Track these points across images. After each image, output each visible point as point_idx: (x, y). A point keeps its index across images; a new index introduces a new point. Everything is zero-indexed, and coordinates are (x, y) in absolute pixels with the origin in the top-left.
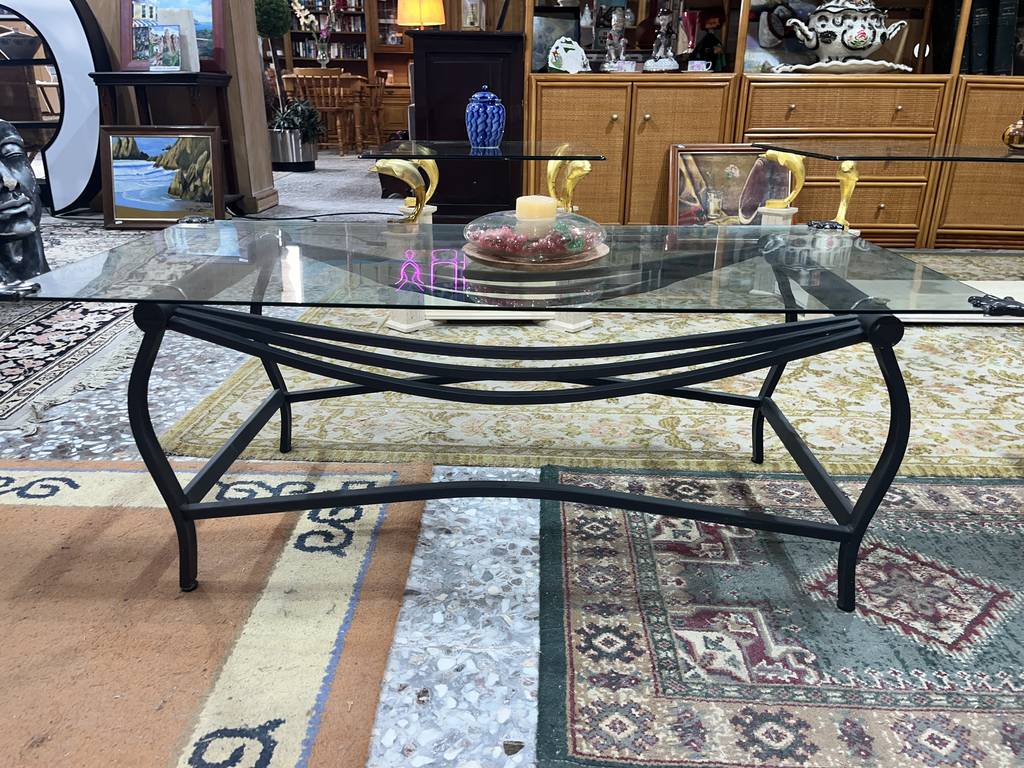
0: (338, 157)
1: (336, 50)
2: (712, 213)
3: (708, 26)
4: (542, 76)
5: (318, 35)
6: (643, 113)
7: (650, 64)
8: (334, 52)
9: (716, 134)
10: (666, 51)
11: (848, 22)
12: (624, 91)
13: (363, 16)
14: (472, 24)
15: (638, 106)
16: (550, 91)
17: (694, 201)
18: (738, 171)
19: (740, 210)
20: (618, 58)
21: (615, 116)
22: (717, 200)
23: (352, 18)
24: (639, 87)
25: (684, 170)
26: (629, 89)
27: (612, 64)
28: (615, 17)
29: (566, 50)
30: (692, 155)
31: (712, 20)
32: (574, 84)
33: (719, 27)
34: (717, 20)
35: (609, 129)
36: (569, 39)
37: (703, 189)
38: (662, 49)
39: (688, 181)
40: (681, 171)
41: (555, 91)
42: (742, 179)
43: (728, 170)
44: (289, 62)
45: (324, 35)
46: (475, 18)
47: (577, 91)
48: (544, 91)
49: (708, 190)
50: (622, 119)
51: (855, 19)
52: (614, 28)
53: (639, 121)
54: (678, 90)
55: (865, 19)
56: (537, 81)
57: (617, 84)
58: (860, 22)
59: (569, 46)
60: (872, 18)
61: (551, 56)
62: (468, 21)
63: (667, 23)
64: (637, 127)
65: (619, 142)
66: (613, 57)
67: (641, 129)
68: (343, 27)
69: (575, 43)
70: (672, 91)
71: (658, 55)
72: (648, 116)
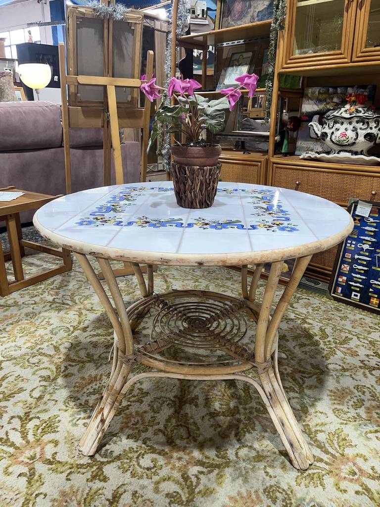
11: (338, 126)
51: (342, 124)
55: (350, 123)
58: (345, 126)
60: (357, 122)
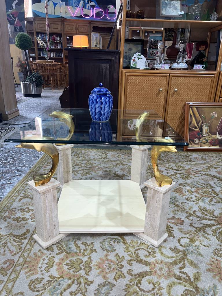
0: (51, 90)
1: (53, 54)
2: (204, 133)
3: (200, 49)
4: (128, 70)
5: (46, 49)
6: (174, 88)
7: (175, 66)
8: (52, 55)
9: (207, 98)
10: (182, 60)
12: (165, 78)
13: (62, 43)
14: (96, 46)
15: (172, 85)
16: (132, 77)
17: (196, 128)
18: (217, 115)
19: (217, 132)
20: (161, 62)
21: (161, 89)
22: (206, 128)
23: (58, 44)
24: (172, 76)
25: (192, 114)
26: (168, 77)
27: (158, 65)
28: (160, 45)
29: (139, 58)
30: (196, 107)
31: (202, 47)
32: (142, 74)
33: (205, 50)
34: (204, 47)
35: (158, 95)
36: (140, 54)
37: (200, 123)
38: (181, 59)
39: (194, 119)
40: (190, 114)
41: (134, 77)
42: (218, 118)
43: (212, 114)
44: (37, 58)
45: (48, 49)
46: (97, 44)
47: (144, 77)
48: (129, 78)
49: (203, 123)
50: (164, 91)
52: (159, 49)
53: (172, 91)
54: (191, 78)
56: (126, 73)
57: (162, 75)
59: (140, 57)
61: (132, 61)
62: (94, 45)
63: (183, 47)
64: (171, 94)
65: (162, 100)
66: (159, 62)
67: (173, 95)
68: (55, 47)
69: (142, 55)
70: (187, 78)
71: (179, 61)
72: (176, 90)
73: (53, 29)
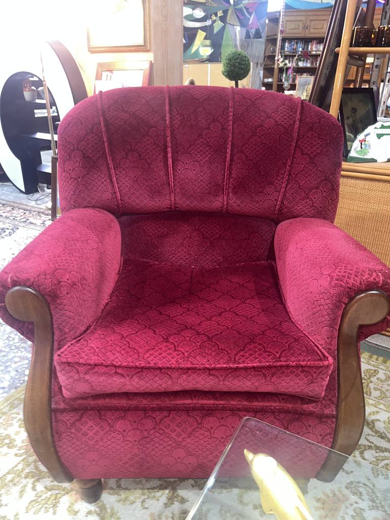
44: (274, 85)
59: (384, 131)
61: (356, 144)
73: (312, 31)
